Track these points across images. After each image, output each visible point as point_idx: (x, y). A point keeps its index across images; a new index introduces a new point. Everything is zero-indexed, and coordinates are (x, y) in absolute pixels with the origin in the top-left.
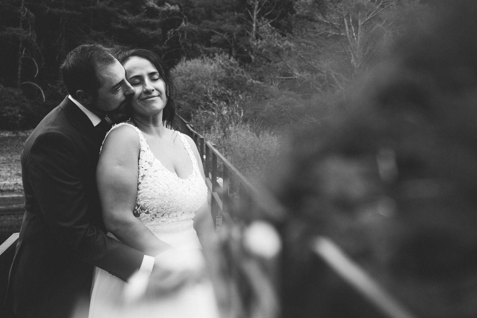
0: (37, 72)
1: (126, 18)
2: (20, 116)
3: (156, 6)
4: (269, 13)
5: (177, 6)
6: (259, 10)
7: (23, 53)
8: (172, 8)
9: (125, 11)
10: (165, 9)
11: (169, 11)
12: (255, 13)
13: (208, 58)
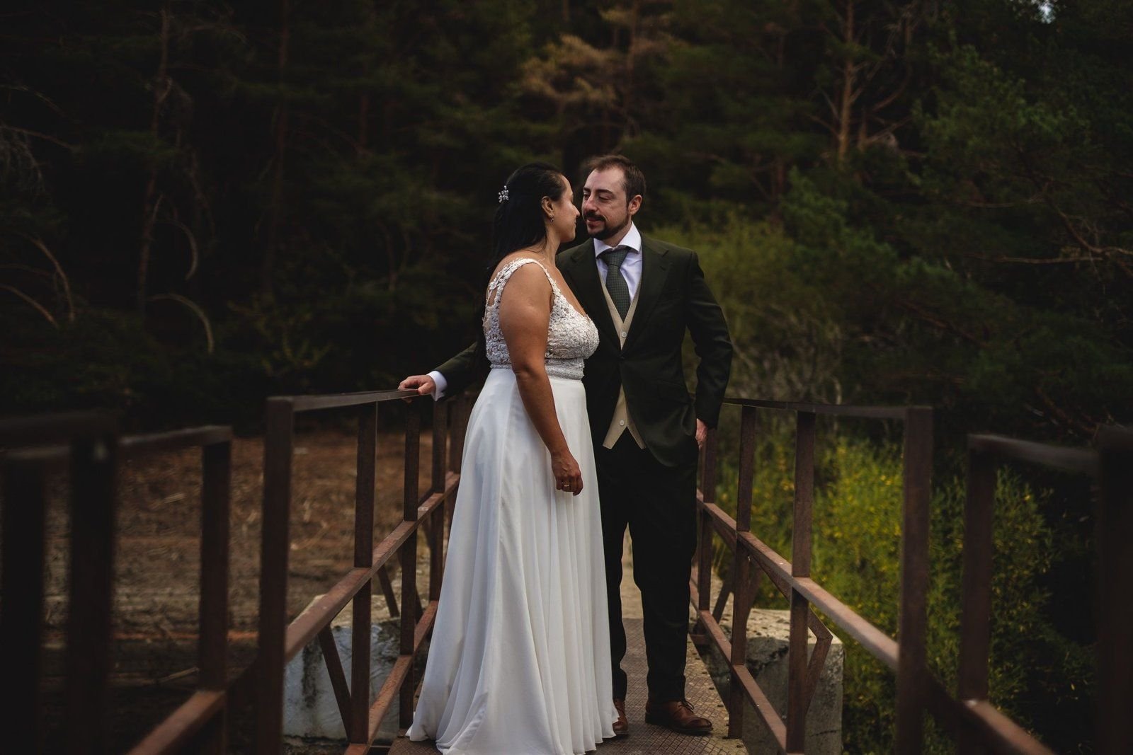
0: (195, 264)
1: (459, 115)
2: (127, 392)
3: (549, 91)
4: (888, 101)
5: (610, 89)
6: (859, 92)
7: (156, 208)
8: (595, 95)
9: (459, 97)
10: (575, 97)
11: (584, 104)
12: (848, 101)
13: (704, 226)
